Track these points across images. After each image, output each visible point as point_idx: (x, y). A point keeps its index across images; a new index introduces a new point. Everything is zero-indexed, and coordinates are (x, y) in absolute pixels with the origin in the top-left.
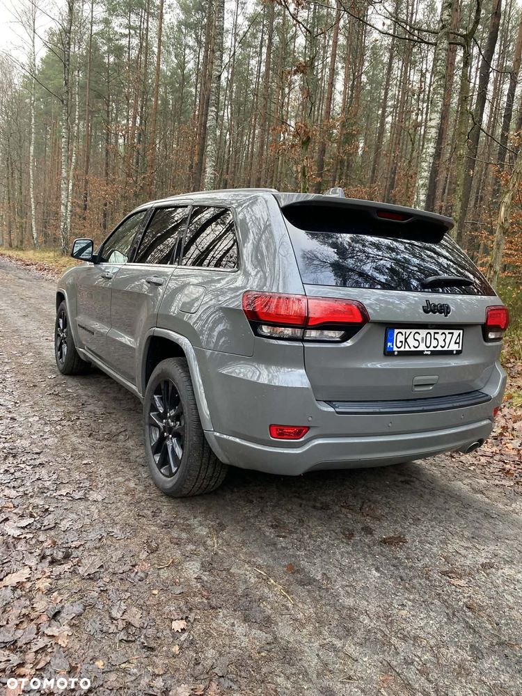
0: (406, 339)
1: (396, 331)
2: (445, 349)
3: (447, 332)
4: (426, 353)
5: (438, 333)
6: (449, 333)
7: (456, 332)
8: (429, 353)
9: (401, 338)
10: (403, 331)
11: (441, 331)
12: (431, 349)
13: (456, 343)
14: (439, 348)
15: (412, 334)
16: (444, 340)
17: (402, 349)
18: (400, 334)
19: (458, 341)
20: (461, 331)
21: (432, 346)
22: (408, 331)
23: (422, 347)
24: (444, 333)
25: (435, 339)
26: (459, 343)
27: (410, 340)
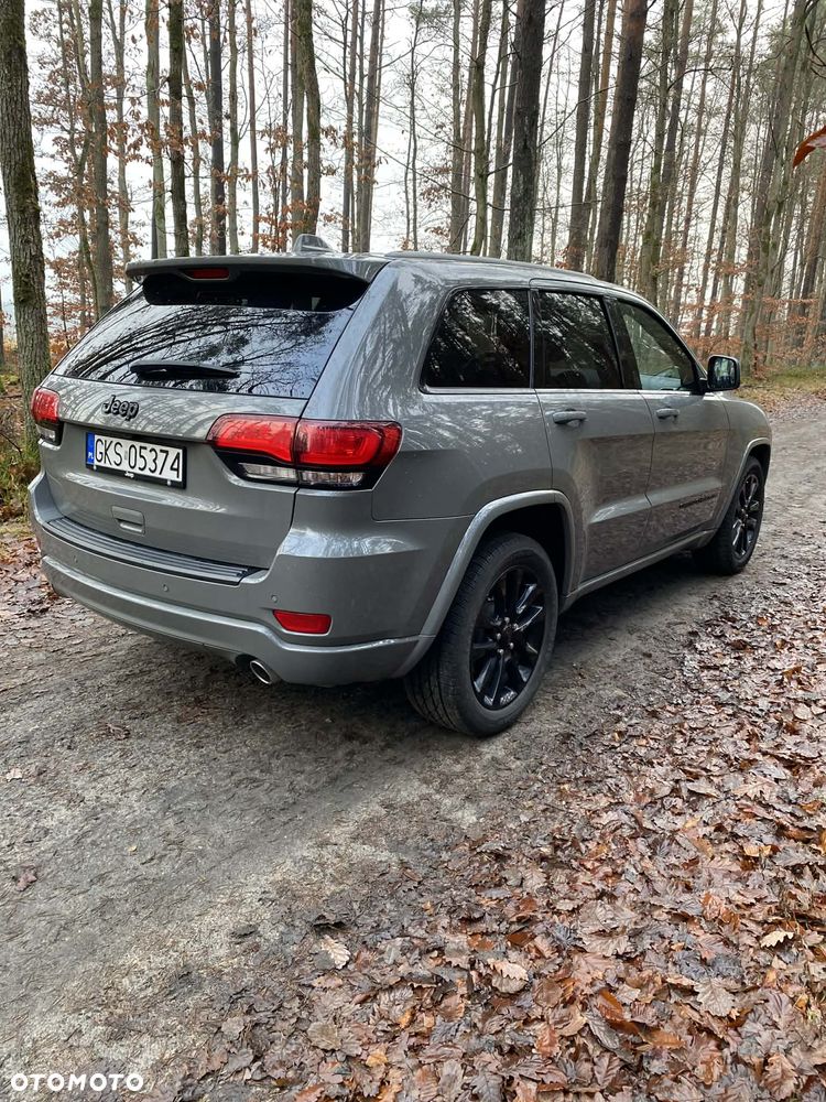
0: (106, 450)
1: (97, 437)
2: (156, 475)
3: (158, 448)
4: (127, 474)
5: (145, 448)
6: (161, 451)
7: (173, 452)
8: (132, 476)
9: (101, 448)
10: (103, 438)
11: (149, 446)
12: (137, 471)
13: (172, 469)
14: (147, 472)
15: (113, 444)
16: (154, 461)
17: (102, 464)
18: (99, 443)
19: (175, 466)
20: (181, 451)
21: (137, 468)
22: (109, 439)
23: (125, 467)
24: (153, 450)
25: (141, 456)
26: (177, 470)
27: (111, 452)
